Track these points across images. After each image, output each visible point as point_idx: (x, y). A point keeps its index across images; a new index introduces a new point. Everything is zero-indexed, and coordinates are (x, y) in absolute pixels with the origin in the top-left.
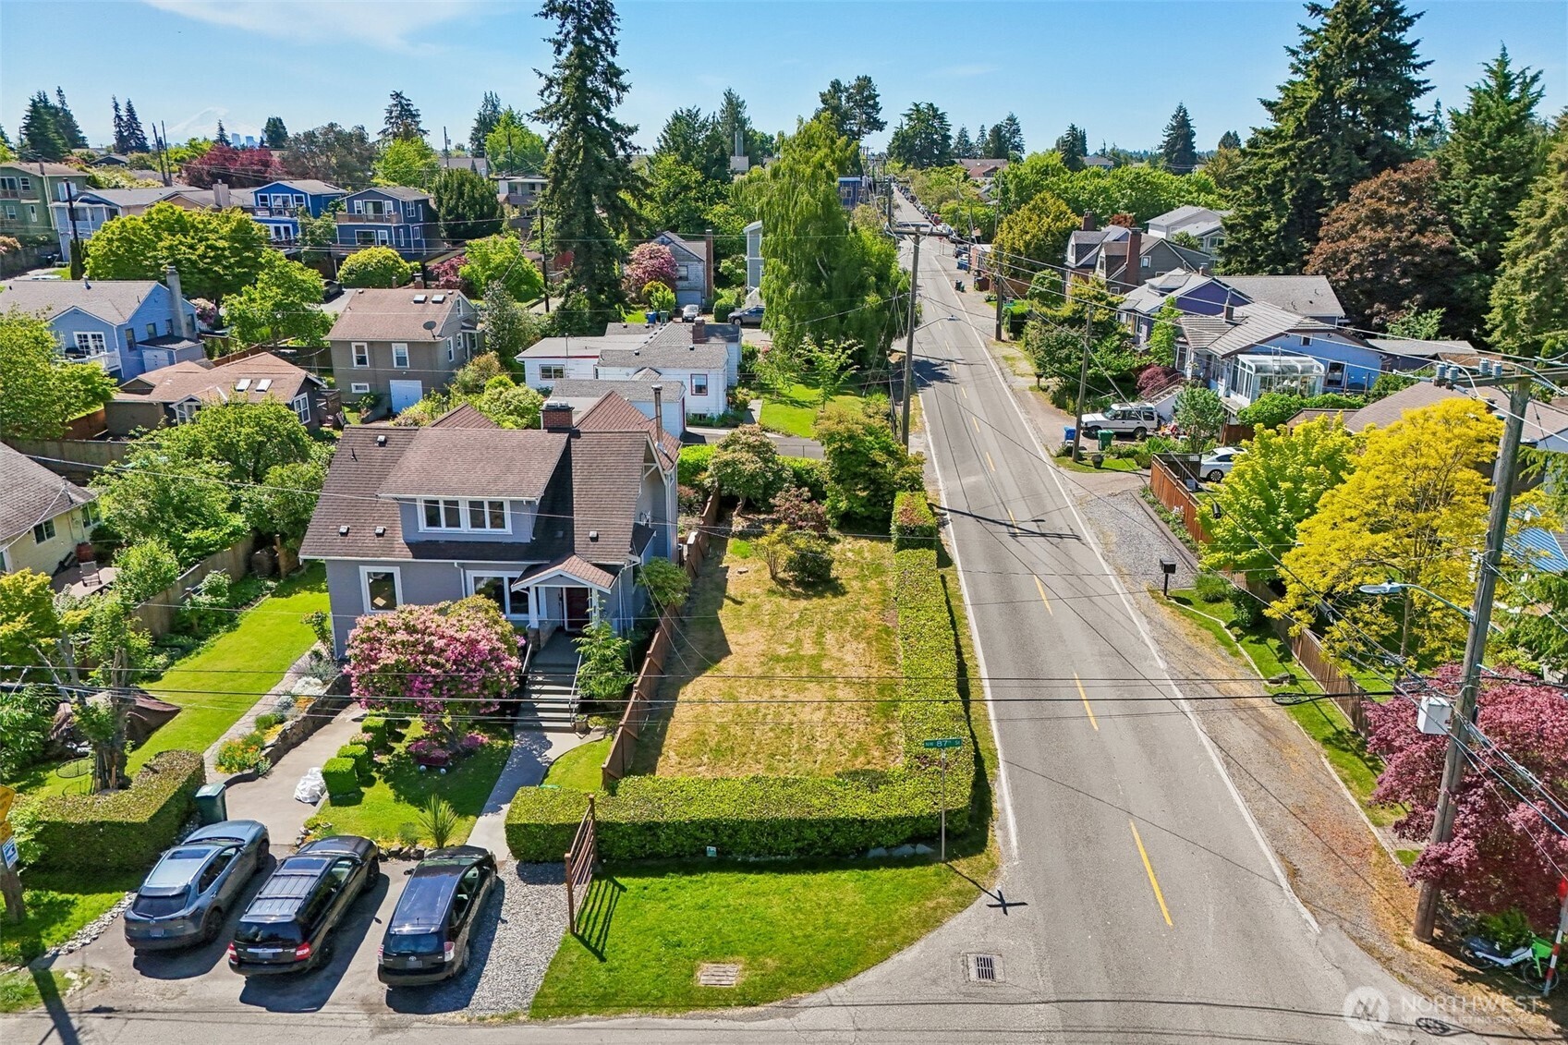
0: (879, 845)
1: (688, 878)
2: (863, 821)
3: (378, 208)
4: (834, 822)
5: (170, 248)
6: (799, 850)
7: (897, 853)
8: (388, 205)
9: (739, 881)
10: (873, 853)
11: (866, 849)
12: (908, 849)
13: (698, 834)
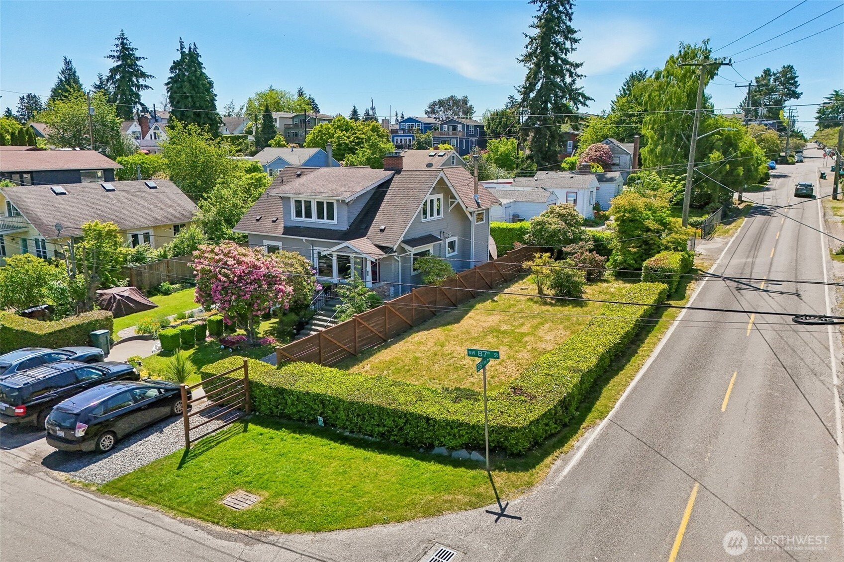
0: (442, 445)
1: (292, 435)
2: (428, 419)
3: (455, 128)
4: (405, 415)
5: (338, 137)
6: (382, 435)
7: (455, 454)
8: (460, 127)
9: (324, 445)
10: (437, 450)
11: (432, 446)
12: (463, 454)
13: (311, 404)
